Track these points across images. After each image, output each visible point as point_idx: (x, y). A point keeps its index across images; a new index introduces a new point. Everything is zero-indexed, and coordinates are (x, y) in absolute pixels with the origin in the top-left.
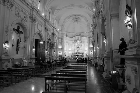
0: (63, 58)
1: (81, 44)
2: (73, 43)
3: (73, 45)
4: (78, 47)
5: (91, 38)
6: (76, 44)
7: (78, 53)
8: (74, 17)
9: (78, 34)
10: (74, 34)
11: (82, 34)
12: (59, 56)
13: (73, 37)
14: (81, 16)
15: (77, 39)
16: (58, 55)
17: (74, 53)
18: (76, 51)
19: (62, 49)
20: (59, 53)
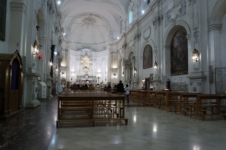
0: (68, 83)
1: (90, 62)
2: (77, 59)
3: (78, 63)
4: (86, 67)
5: (114, 54)
6: (82, 62)
7: (87, 77)
8: (87, 17)
9: (86, 46)
10: (79, 46)
11: (94, 46)
12: (62, 80)
13: (78, 49)
14: (98, 16)
15: (85, 54)
16: (61, 78)
17: (81, 76)
18: (83, 74)
19: (67, 68)
20: (62, 76)
